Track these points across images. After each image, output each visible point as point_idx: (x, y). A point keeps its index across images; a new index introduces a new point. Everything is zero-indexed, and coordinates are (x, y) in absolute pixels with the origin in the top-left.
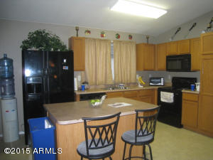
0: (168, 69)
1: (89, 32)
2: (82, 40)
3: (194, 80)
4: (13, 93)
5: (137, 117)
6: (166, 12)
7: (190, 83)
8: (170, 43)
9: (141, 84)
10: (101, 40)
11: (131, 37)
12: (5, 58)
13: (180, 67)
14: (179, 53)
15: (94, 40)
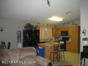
0: (61, 35)
1: (40, 24)
2: (39, 26)
3: (69, 38)
4: (21, 42)
5: (54, 46)
6: (62, 20)
7: (68, 39)
8: (62, 28)
9: (54, 39)
10: (43, 26)
11: (51, 25)
12: (19, 31)
13: (65, 35)
14: (65, 30)
15: (42, 26)
